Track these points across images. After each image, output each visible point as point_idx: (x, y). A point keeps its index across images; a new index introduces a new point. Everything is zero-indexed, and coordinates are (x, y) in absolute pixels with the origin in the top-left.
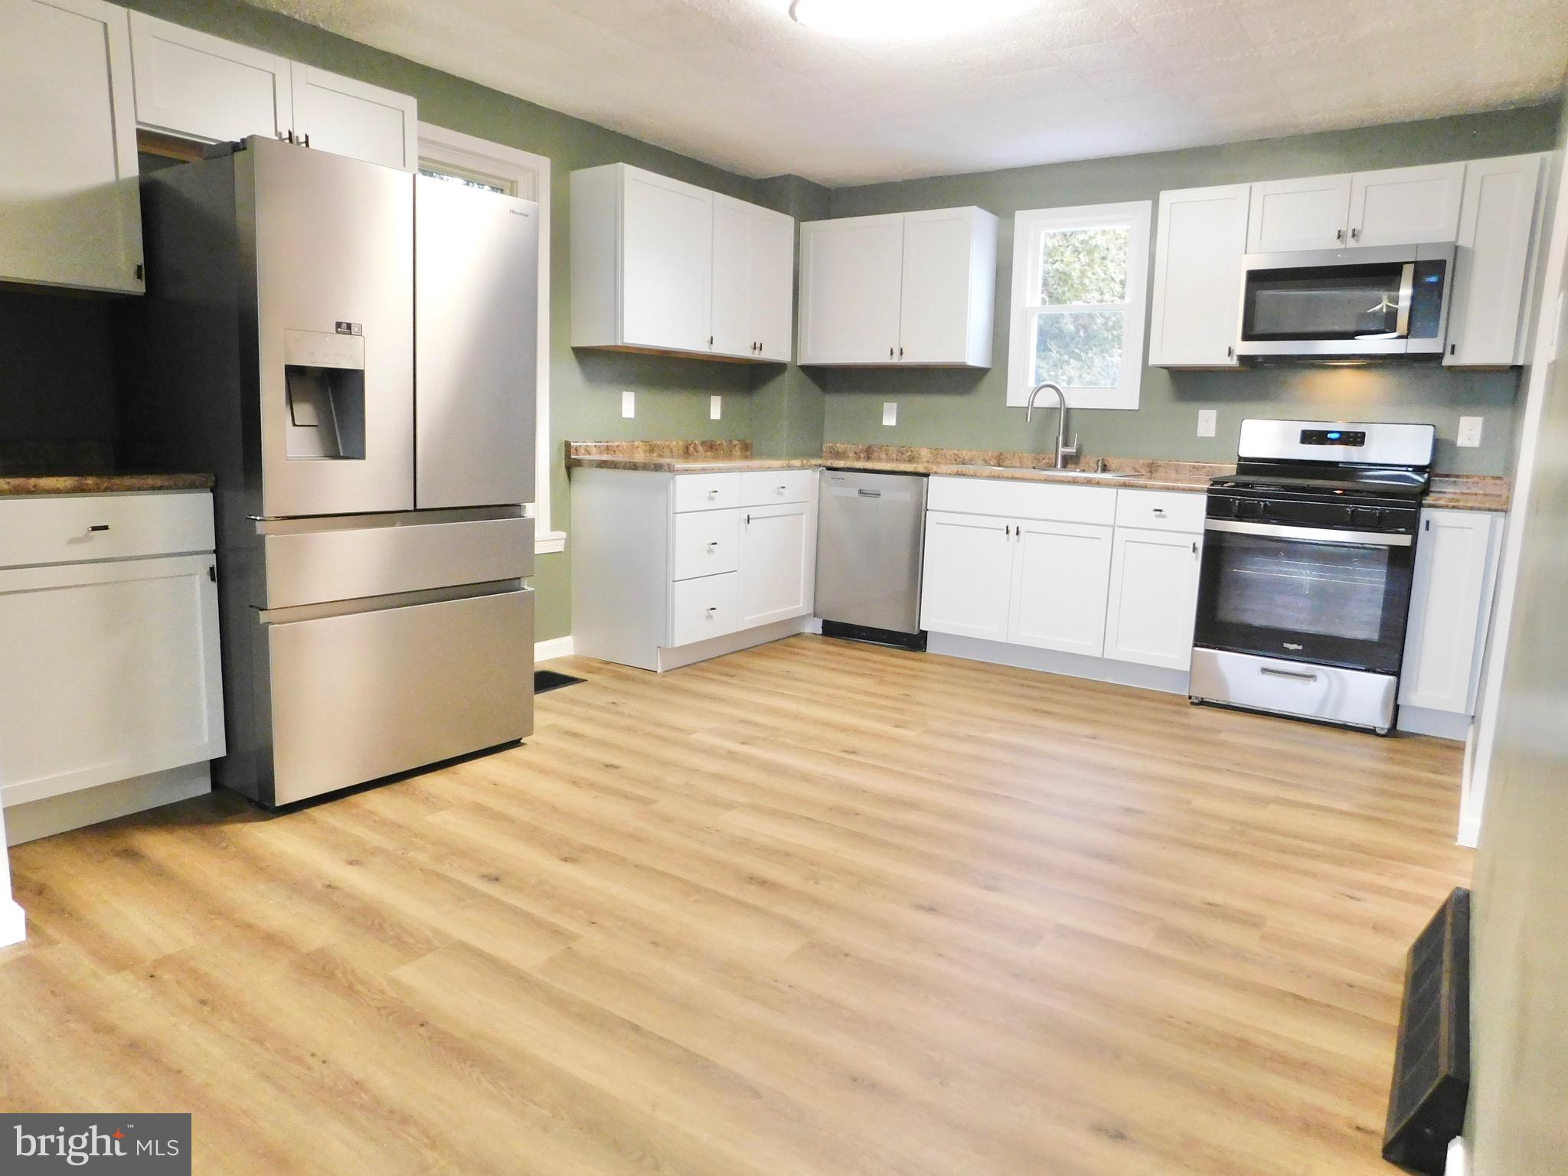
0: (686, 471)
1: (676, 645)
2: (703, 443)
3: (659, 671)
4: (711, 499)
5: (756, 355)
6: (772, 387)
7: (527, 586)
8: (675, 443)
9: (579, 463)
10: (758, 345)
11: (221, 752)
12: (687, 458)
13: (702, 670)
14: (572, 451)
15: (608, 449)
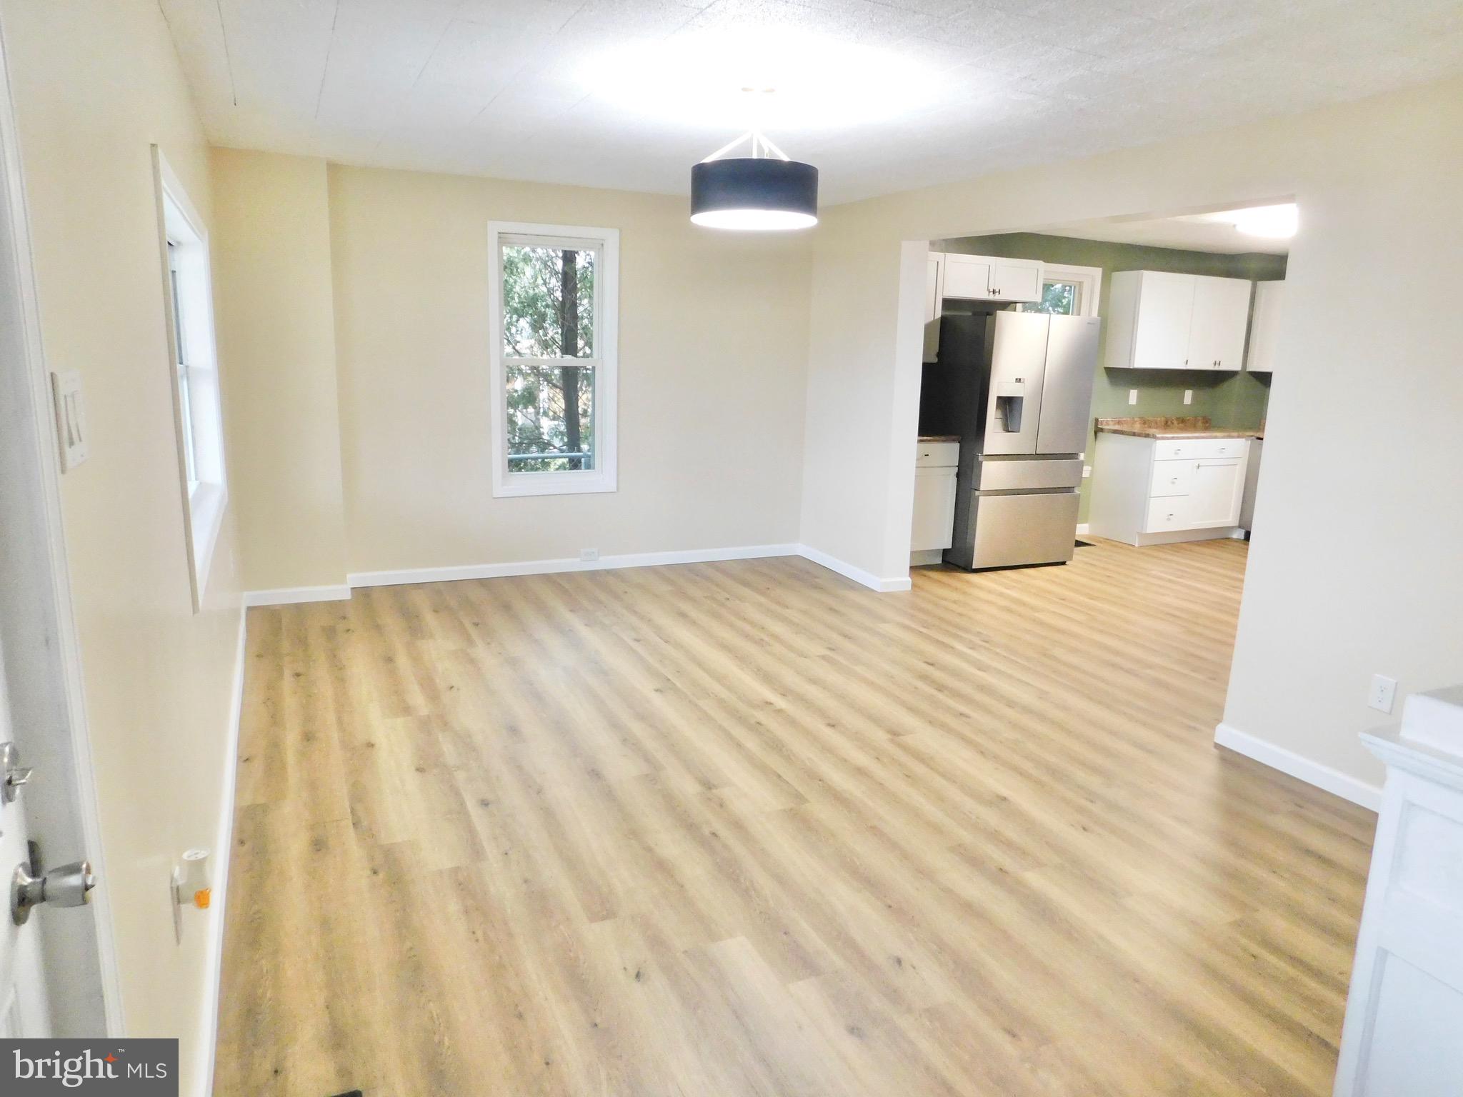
0: (1163, 438)
1: (1148, 532)
2: (1178, 419)
3: (1136, 546)
4: (1176, 454)
5: (1217, 368)
6: (1225, 386)
7: (1077, 491)
8: (1159, 419)
9: (1102, 430)
10: (1218, 362)
11: (950, 547)
12: (1165, 429)
13: (1163, 548)
14: (1099, 424)
15: (1119, 423)
